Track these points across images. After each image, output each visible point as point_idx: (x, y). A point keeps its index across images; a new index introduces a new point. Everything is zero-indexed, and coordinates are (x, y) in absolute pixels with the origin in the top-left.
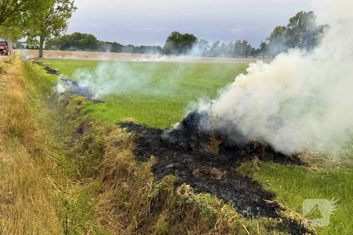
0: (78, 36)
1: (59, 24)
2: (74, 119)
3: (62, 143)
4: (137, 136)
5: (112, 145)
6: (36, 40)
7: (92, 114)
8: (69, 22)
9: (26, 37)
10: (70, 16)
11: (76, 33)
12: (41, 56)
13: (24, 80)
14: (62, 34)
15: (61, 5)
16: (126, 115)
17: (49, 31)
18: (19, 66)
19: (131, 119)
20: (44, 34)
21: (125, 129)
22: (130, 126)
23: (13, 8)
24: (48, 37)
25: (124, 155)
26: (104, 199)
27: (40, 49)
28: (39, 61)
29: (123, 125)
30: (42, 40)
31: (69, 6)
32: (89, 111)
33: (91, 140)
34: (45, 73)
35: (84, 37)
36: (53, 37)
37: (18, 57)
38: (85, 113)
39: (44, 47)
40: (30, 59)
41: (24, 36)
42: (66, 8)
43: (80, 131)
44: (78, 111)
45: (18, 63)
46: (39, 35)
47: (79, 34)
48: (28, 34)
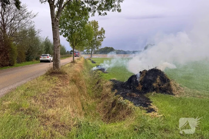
0: (107, 48)
1: (98, 44)
2: (96, 79)
3: (92, 87)
4: (114, 84)
5: (105, 87)
6: (90, 51)
7: (102, 77)
8: (102, 43)
9: (86, 50)
10: (102, 40)
11: (106, 47)
12: (91, 57)
13: (83, 66)
14: (100, 48)
15: (99, 36)
16: (114, 77)
17: (95, 47)
18: (82, 60)
19: (115, 79)
20: (93, 48)
21: (111, 82)
22: (114, 81)
23: (80, 40)
24: (94, 49)
25: (108, 90)
26: (100, 105)
27: (91, 54)
28: (91, 59)
29: (111, 80)
30: (92, 51)
31: (103, 36)
32: (101, 76)
33: (100, 86)
34: (91, 63)
35: (109, 49)
36: (96, 49)
37: (83, 57)
38: (100, 76)
39: (93, 53)
40: (87, 58)
41: (85, 49)
42: (101, 37)
43: (98, 83)
44: (98, 76)
45: (82, 59)
46: (91, 48)
47: (107, 47)
48: (87, 48)
